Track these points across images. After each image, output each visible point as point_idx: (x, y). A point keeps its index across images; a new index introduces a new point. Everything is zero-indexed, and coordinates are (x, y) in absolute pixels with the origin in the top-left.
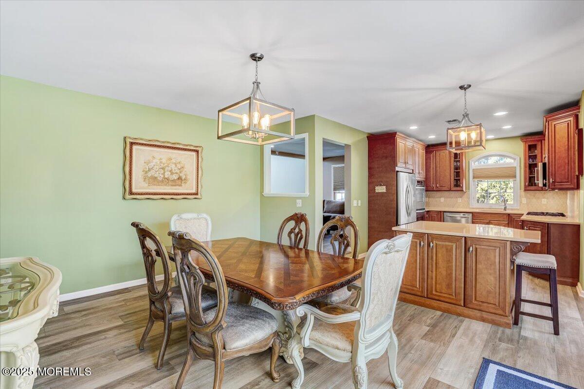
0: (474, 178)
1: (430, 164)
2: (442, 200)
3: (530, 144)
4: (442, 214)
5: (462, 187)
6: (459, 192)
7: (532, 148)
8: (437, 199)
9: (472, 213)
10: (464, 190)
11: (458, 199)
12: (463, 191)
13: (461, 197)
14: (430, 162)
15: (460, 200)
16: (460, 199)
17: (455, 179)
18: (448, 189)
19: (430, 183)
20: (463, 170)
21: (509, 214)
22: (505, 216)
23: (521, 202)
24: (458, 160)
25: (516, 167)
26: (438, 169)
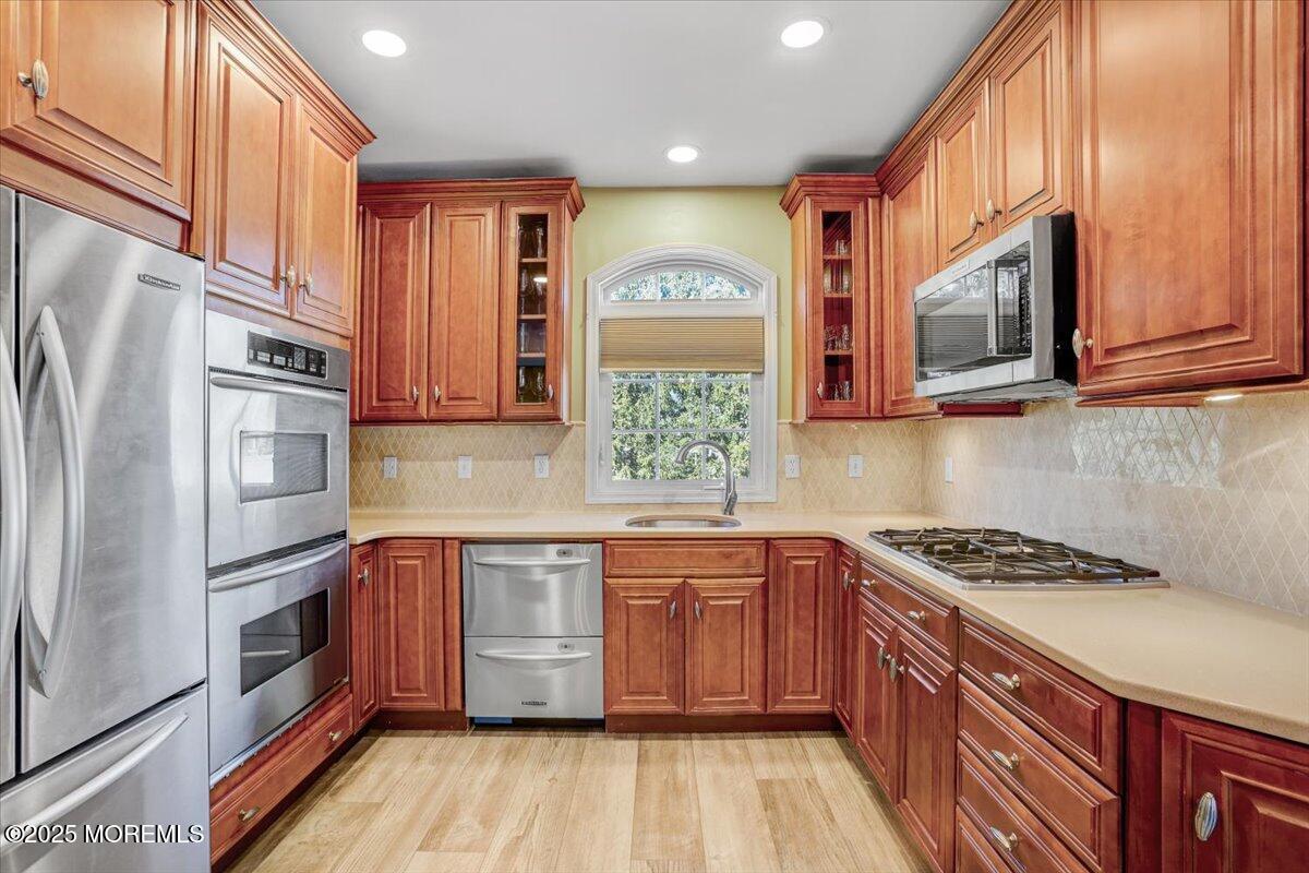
0: (605, 358)
1: (404, 276)
2: (465, 467)
3: (829, 208)
4: (452, 553)
5: (555, 402)
6: (542, 428)
7: (836, 226)
8: (441, 466)
9: (603, 541)
10: (564, 416)
11: (537, 460)
12: (557, 419)
13: (548, 454)
14: (404, 265)
15: (543, 468)
16: (547, 462)
17: (520, 363)
18: (485, 413)
19: (402, 381)
20: (558, 312)
21: (768, 543)
22: (752, 551)
23: (780, 473)
24: (540, 259)
25: (762, 319)
26: (440, 300)
